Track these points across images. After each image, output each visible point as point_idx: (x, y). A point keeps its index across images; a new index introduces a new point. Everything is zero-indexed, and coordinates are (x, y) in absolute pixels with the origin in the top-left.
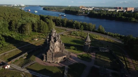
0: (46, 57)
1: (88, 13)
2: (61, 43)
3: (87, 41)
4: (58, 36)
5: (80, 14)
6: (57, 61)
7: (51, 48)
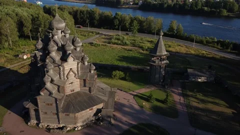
0: (37, 111)
1: (140, 4)
2: (86, 63)
3: (158, 54)
4: (73, 42)
5: (124, 6)
6: (75, 124)
7: (52, 81)
